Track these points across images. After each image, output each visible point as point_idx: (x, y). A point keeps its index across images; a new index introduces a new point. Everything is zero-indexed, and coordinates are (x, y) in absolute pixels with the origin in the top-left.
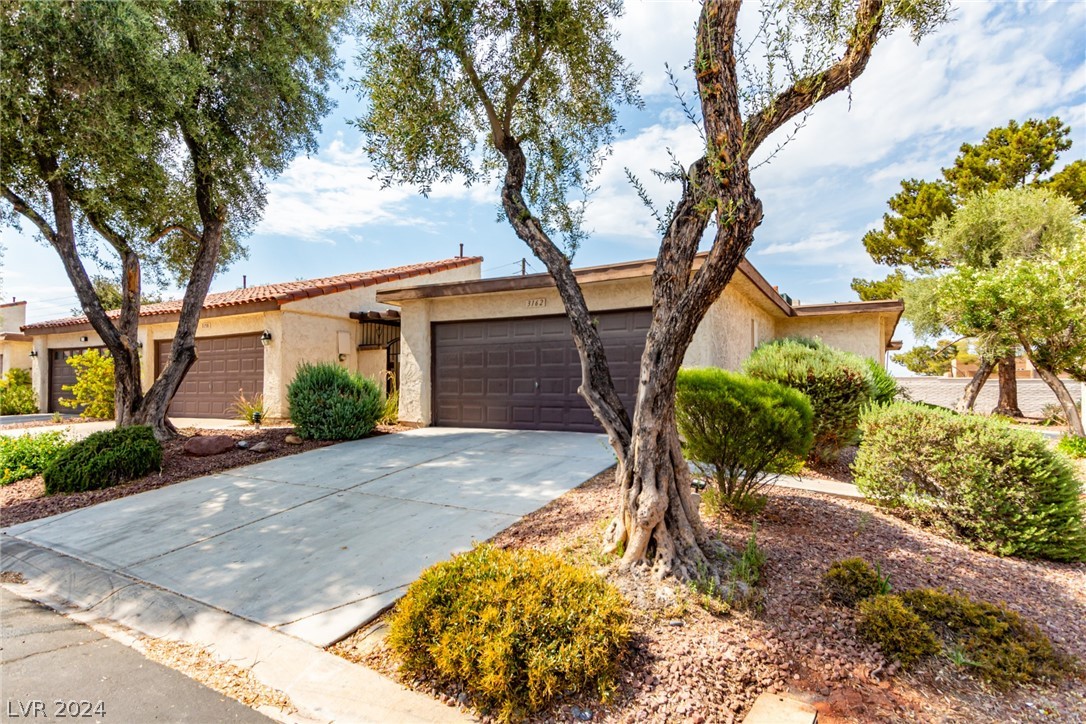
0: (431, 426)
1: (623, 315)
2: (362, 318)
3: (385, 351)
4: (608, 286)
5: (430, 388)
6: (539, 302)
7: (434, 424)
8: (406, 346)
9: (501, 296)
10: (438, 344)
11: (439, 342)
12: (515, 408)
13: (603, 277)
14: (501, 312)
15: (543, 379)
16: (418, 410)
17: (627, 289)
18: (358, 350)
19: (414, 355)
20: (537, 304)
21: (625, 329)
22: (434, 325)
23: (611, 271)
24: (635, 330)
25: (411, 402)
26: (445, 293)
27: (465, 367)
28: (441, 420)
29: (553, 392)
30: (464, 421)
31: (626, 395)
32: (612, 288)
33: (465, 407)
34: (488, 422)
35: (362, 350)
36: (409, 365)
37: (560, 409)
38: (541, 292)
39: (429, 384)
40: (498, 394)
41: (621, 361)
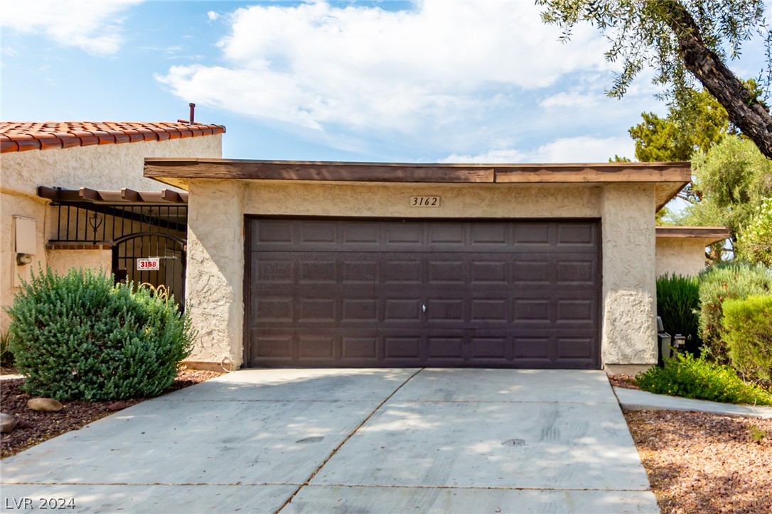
0: (242, 367)
1: (544, 226)
2: (59, 198)
3: (110, 252)
4: (527, 189)
5: (242, 312)
6: (431, 201)
7: (248, 364)
8: (200, 247)
9: (370, 188)
10: (254, 248)
11: (257, 244)
12: (389, 339)
13: (533, 177)
14: (369, 209)
15: (431, 301)
16: (224, 344)
17: (552, 195)
18: (48, 248)
19: (217, 262)
20: (427, 202)
21: (546, 242)
22: (249, 219)
23: (543, 171)
24: (559, 245)
25: (210, 333)
26: (285, 174)
27: (302, 282)
28: (258, 359)
29: (446, 318)
30: (301, 359)
31: (548, 321)
32: (533, 192)
33: (303, 338)
34: (344, 359)
35: (58, 248)
36: (205, 278)
37: (459, 340)
38: (434, 188)
39: (241, 305)
40: (361, 321)
41: (541, 280)
